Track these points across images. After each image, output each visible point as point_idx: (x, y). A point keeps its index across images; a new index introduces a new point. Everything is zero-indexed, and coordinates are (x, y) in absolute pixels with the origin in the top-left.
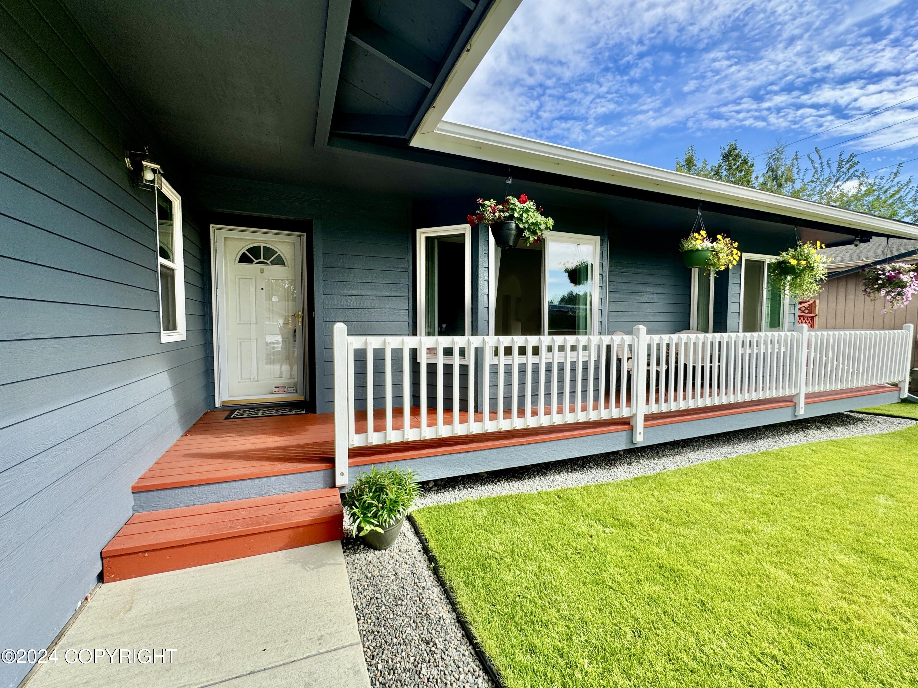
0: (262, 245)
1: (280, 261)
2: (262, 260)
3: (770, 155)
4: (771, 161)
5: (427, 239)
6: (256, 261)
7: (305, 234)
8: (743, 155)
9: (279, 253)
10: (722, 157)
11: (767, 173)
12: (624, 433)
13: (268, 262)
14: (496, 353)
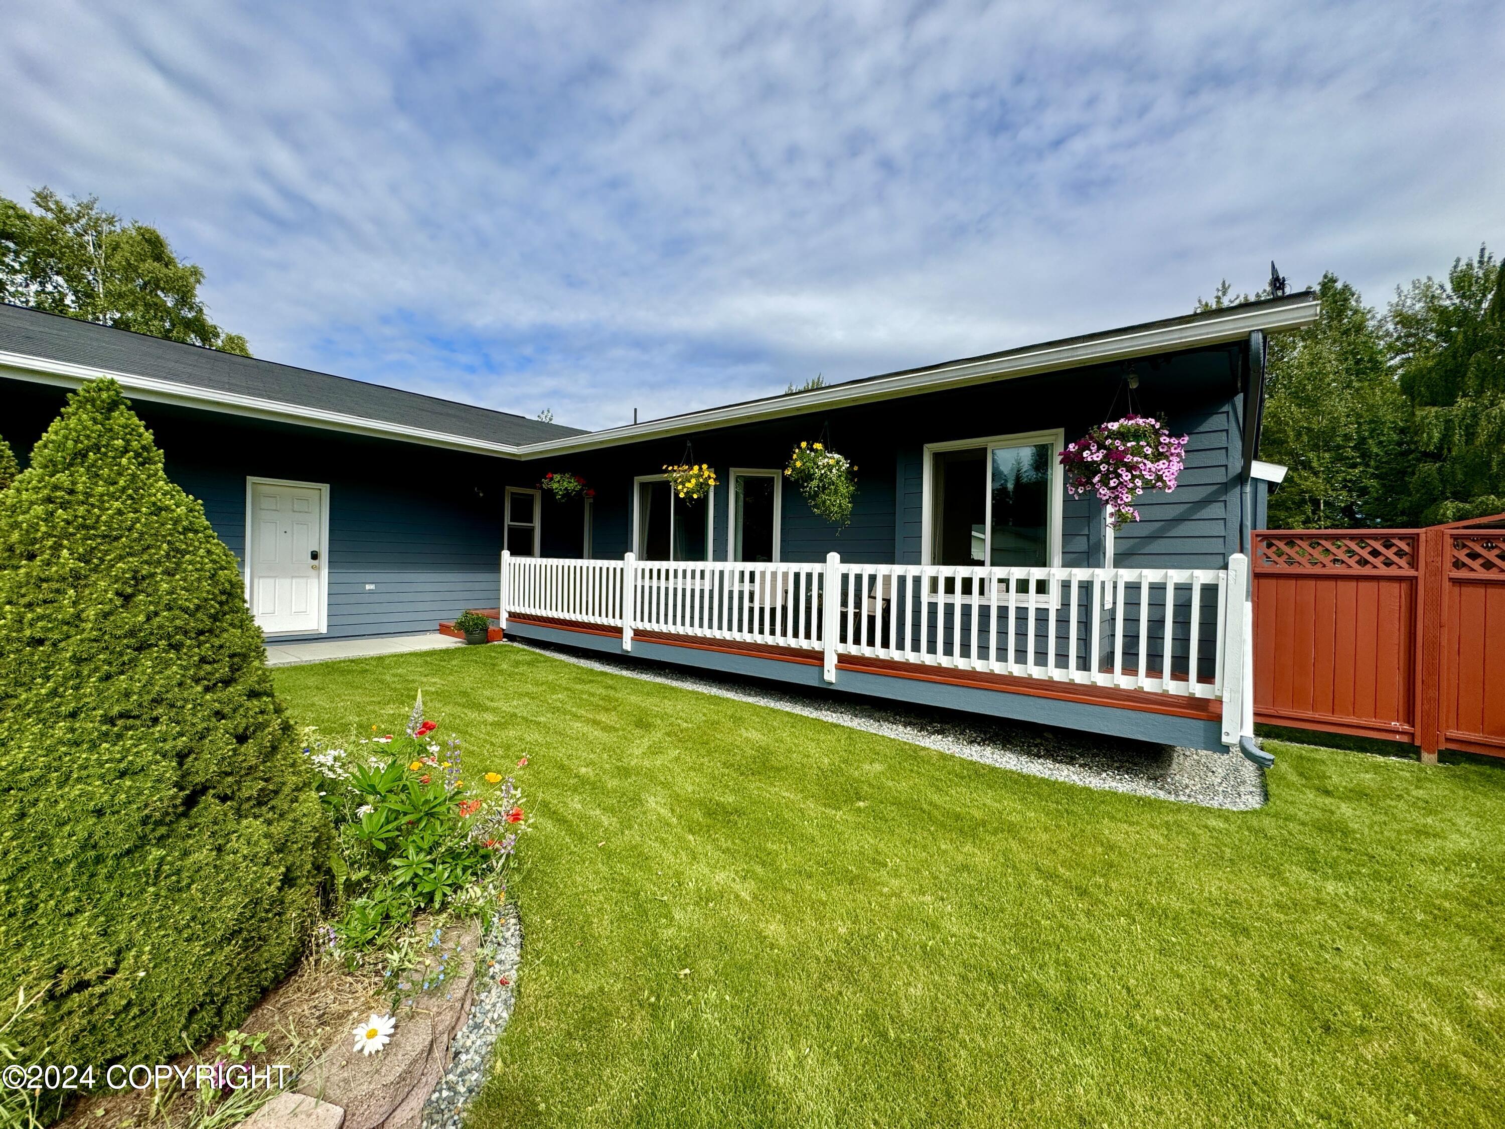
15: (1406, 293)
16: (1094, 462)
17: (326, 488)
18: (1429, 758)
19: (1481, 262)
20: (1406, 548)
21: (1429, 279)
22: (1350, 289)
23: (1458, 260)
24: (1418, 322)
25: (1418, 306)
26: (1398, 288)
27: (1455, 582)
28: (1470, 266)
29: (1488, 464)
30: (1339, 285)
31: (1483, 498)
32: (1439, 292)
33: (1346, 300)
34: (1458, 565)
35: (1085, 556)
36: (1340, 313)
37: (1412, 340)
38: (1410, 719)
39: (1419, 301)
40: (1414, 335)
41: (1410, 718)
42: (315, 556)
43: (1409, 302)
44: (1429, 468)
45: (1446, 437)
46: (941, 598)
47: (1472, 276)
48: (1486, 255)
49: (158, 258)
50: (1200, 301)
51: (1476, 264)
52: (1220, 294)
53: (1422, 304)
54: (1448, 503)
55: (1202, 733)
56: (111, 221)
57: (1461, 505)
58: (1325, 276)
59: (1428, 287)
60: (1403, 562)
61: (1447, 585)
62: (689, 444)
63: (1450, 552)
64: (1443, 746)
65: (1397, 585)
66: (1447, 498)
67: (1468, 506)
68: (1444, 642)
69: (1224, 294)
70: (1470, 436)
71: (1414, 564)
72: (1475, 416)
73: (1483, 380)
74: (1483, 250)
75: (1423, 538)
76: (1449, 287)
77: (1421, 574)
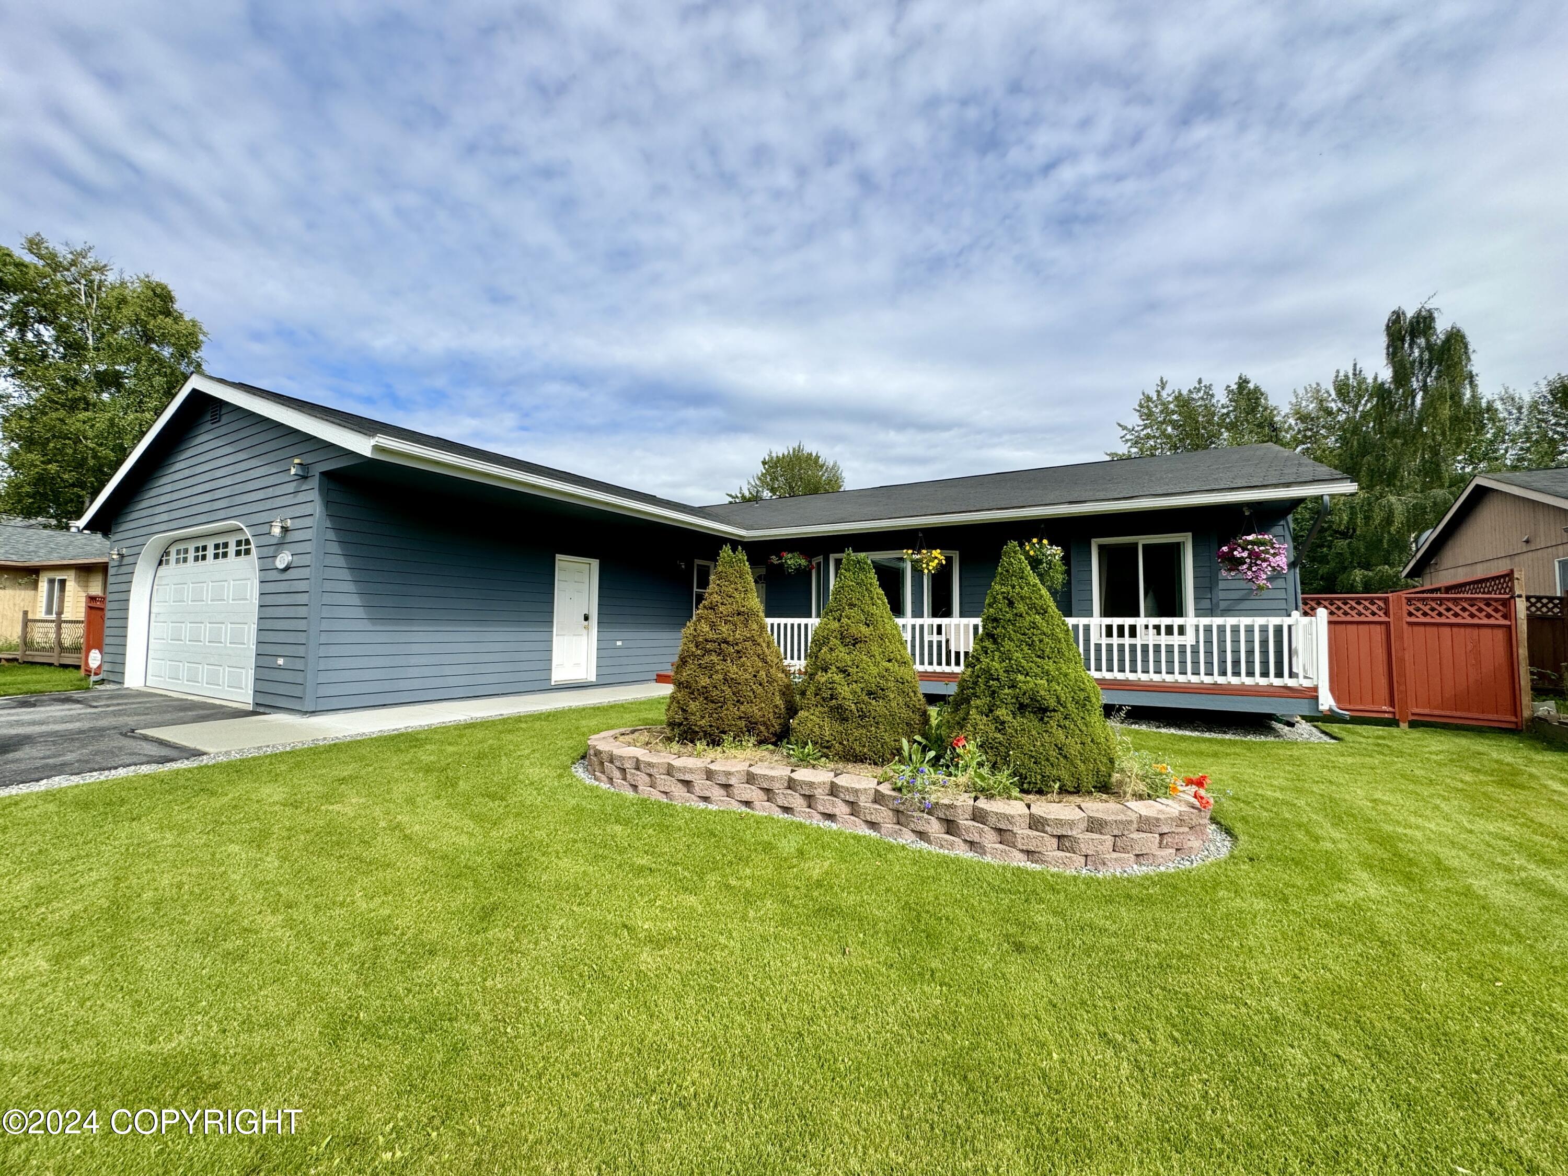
15: (1301, 396)
16: (1242, 557)
17: (595, 564)
18: (1404, 726)
19: (1355, 374)
20: (1382, 605)
21: (1318, 384)
22: (1260, 390)
23: (1338, 372)
24: (1312, 419)
25: (1312, 406)
26: (1295, 392)
27: (1409, 623)
28: (1347, 377)
29: (1381, 541)
30: (1251, 386)
31: (1379, 568)
32: (1326, 395)
33: (1258, 398)
34: (1410, 614)
35: (1209, 611)
36: (1253, 410)
37: (1309, 433)
38: (1393, 706)
39: (1312, 402)
40: (1311, 430)
41: (1392, 704)
42: (586, 618)
43: (1304, 403)
44: (1342, 544)
45: (1352, 519)
46: (1104, 641)
47: (1348, 385)
48: (1358, 369)
49: (167, 313)
50: (1143, 394)
51: (1351, 376)
52: (1159, 388)
53: (1314, 405)
54: (1357, 571)
55: (1307, 706)
56: (101, 269)
57: (1366, 573)
58: (1240, 378)
59: (1318, 391)
60: (1381, 613)
61: (1405, 626)
62: (920, 535)
63: (1405, 608)
64: (1411, 718)
65: (1378, 627)
66: (1355, 568)
67: (1370, 574)
68: (1407, 658)
69: (1163, 388)
70: (1367, 519)
71: (1387, 614)
72: (1369, 504)
73: (1372, 477)
74: (1355, 365)
75: (1391, 599)
76: (1333, 393)
77: (1391, 620)
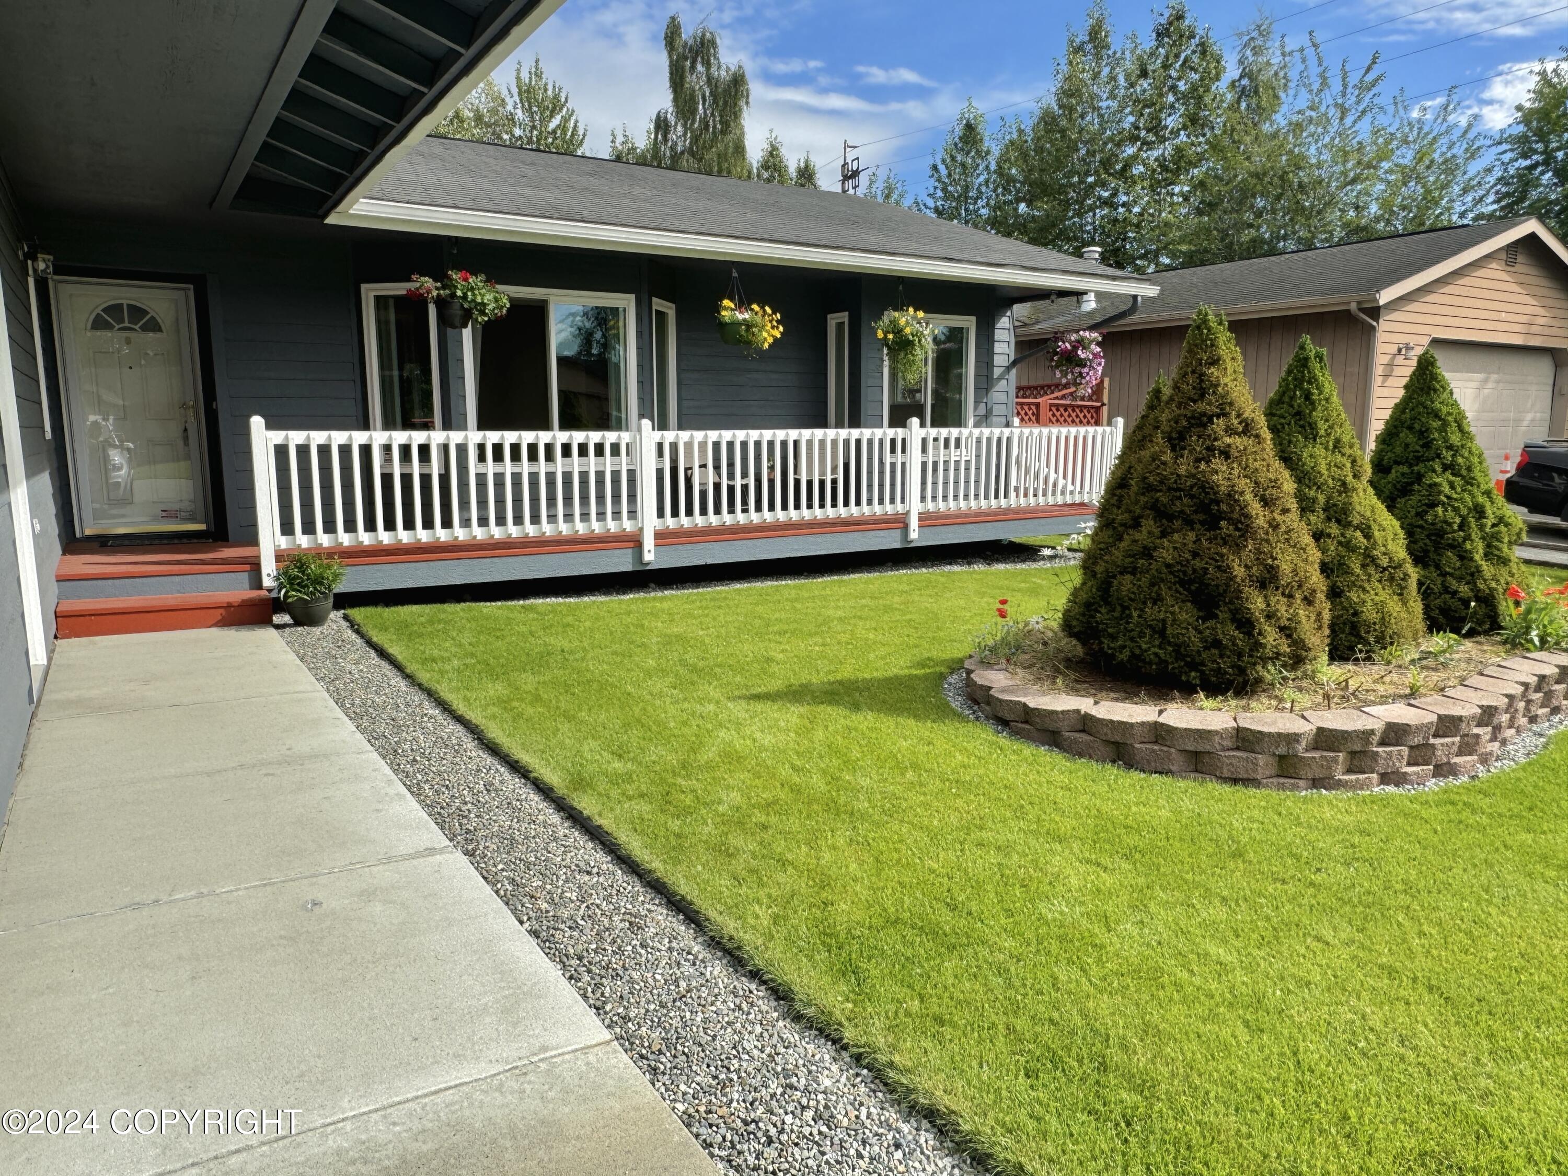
0: (125, 302)
1: (153, 326)
2: (127, 324)
3: (1246, 38)
4: (1249, 53)
5: (378, 298)
6: (117, 327)
7: (191, 286)
8: (1200, 32)
9: (152, 313)
10: (1154, 35)
11: (1239, 80)
12: (630, 551)
13: (137, 327)
14: (482, 458)
